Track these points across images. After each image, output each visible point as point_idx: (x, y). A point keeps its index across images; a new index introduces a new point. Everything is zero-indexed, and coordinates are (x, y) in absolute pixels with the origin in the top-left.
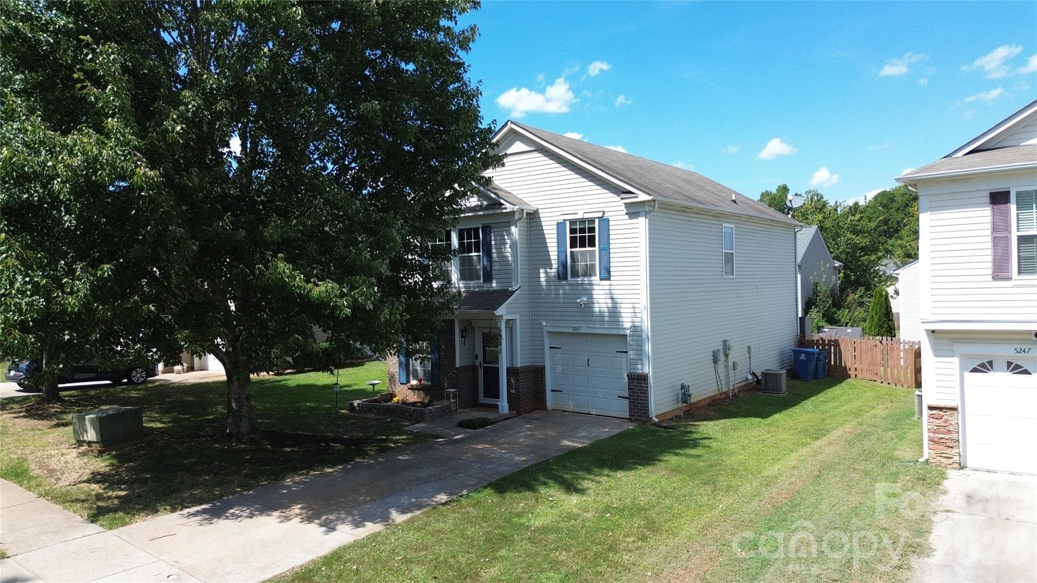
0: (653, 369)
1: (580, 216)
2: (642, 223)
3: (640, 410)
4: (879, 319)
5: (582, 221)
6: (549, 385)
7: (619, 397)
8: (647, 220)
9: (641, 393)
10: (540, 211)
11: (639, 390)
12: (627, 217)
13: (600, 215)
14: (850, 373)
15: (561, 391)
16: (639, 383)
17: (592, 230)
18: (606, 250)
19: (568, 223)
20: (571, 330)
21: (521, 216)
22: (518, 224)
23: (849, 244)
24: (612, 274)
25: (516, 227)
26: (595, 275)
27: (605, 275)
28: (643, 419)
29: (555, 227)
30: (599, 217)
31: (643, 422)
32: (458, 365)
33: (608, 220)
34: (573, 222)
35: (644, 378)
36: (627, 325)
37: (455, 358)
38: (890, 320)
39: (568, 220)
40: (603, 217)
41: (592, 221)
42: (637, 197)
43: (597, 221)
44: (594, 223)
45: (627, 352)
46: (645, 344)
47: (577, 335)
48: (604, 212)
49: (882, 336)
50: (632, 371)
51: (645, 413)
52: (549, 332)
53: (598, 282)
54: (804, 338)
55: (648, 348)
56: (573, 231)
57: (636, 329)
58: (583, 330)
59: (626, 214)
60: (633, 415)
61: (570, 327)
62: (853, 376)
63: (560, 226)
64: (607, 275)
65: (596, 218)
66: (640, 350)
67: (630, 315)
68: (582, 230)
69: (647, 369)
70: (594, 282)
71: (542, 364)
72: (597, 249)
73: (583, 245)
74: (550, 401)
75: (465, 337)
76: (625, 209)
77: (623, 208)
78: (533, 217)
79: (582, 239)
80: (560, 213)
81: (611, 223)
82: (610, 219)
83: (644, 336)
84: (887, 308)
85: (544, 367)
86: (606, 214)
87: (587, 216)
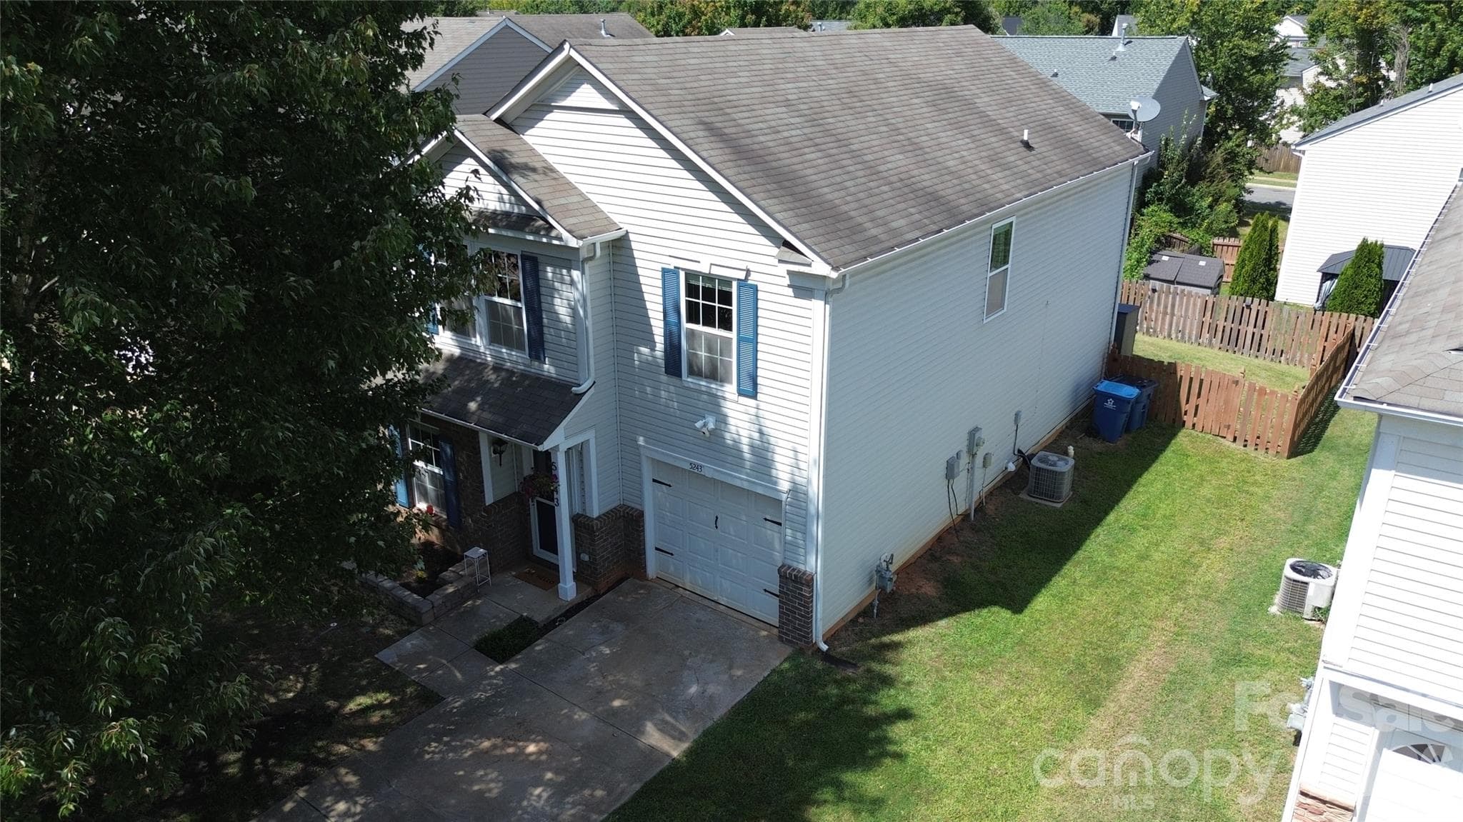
0: (824, 567)
1: (704, 268)
2: (817, 309)
3: (795, 628)
4: (1254, 269)
5: (709, 278)
6: (651, 538)
7: (765, 590)
8: (828, 306)
9: (800, 604)
10: (632, 237)
11: (796, 598)
12: (791, 292)
13: (742, 275)
14: (1185, 418)
15: (672, 554)
16: (798, 588)
17: (726, 299)
18: (750, 341)
19: (682, 275)
20: (687, 467)
21: (592, 255)
22: (587, 267)
23: (1234, 54)
24: (760, 389)
25: (583, 273)
26: (730, 382)
27: (748, 387)
28: (802, 643)
29: (659, 275)
30: (738, 280)
31: (802, 648)
32: (489, 499)
33: (755, 289)
34: (690, 275)
35: (808, 582)
36: (784, 486)
37: (483, 492)
38: (1270, 270)
39: (683, 269)
40: (746, 279)
41: (727, 281)
42: (809, 265)
43: (735, 284)
44: (730, 288)
45: (780, 524)
46: (813, 522)
47: (694, 473)
48: (748, 272)
49: (1253, 297)
50: (789, 562)
51: (805, 637)
52: (651, 459)
53: (735, 397)
54: (1119, 353)
55: (818, 531)
56: (692, 290)
57: (797, 492)
58: (708, 473)
59: (789, 286)
60: (785, 634)
61: (686, 461)
62: (1189, 425)
63: (668, 275)
64: (750, 389)
65: (735, 279)
66: (804, 529)
67: (788, 469)
68: (709, 295)
69: (813, 564)
70: (727, 395)
71: (638, 506)
72: (733, 335)
73: (709, 322)
74: (654, 565)
75: (501, 453)
76: (788, 280)
77: (785, 276)
78: (620, 248)
79: (709, 311)
80: (668, 252)
81: (760, 295)
82: (760, 287)
83: (812, 510)
84: (1270, 249)
85: (641, 514)
86: (753, 276)
87: (716, 271)
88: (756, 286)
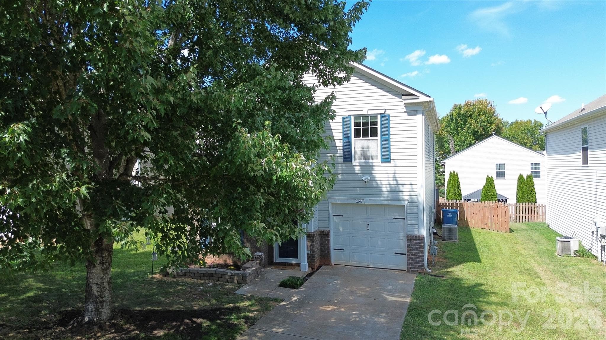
1: (364, 112)
2: (419, 119)
3: (417, 263)
5: (366, 116)
6: (333, 245)
7: (395, 253)
8: (424, 117)
9: (418, 250)
12: (406, 114)
13: (383, 112)
15: (343, 250)
16: (416, 243)
17: (375, 123)
18: (387, 139)
19: (352, 118)
20: (355, 202)
24: (392, 158)
26: (377, 160)
28: (420, 270)
29: (341, 121)
30: (381, 114)
31: (420, 273)
33: (389, 116)
34: (356, 117)
35: (421, 239)
36: (406, 198)
39: (353, 115)
40: (385, 113)
41: (375, 116)
42: (418, 98)
43: (379, 117)
44: (377, 119)
45: (404, 219)
46: (421, 212)
47: (359, 205)
48: (386, 110)
50: (410, 233)
51: (422, 266)
52: (332, 203)
53: (379, 164)
55: (423, 215)
56: (356, 124)
57: (413, 202)
58: (366, 202)
59: (405, 112)
60: (411, 268)
61: (354, 199)
63: (346, 120)
64: (387, 159)
65: (379, 114)
66: (417, 219)
67: (408, 190)
68: (365, 124)
69: (422, 231)
70: (376, 164)
71: (328, 229)
72: (378, 138)
73: (365, 135)
74: (334, 257)
76: (405, 108)
77: (403, 107)
79: (365, 130)
80: (345, 110)
81: (391, 118)
82: (391, 115)
83: (421, 205)
85: (330, 231)
86: (388, 112)
87: (370, 112)
88: (389, 115)
